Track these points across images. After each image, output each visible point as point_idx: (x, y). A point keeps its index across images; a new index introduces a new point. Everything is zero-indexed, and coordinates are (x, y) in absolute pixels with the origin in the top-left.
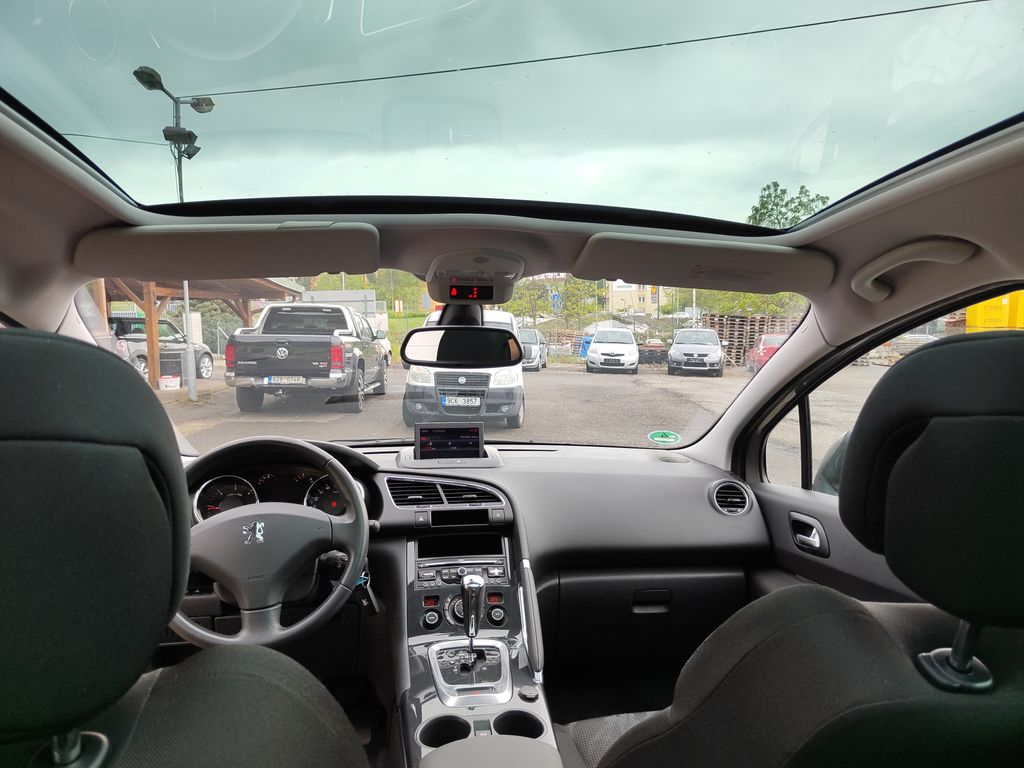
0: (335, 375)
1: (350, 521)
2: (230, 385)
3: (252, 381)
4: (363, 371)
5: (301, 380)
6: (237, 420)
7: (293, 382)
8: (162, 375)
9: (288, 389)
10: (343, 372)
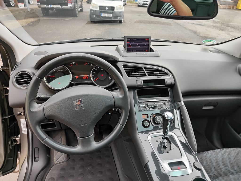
0: (70, 5)
1: (121, 96)
2: (39, 7)
3: (45, 6)
4: (77, 4)
5: (60, 6)
6: (43, 18)
7: (57, 7)
8: (18, 3)
9: (56, 9)
10: (72, 4)
